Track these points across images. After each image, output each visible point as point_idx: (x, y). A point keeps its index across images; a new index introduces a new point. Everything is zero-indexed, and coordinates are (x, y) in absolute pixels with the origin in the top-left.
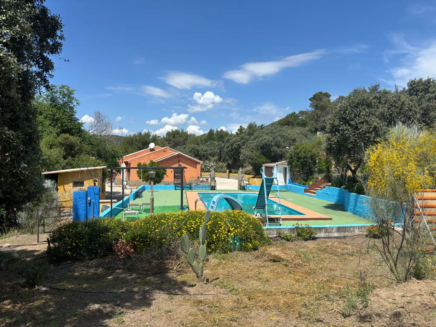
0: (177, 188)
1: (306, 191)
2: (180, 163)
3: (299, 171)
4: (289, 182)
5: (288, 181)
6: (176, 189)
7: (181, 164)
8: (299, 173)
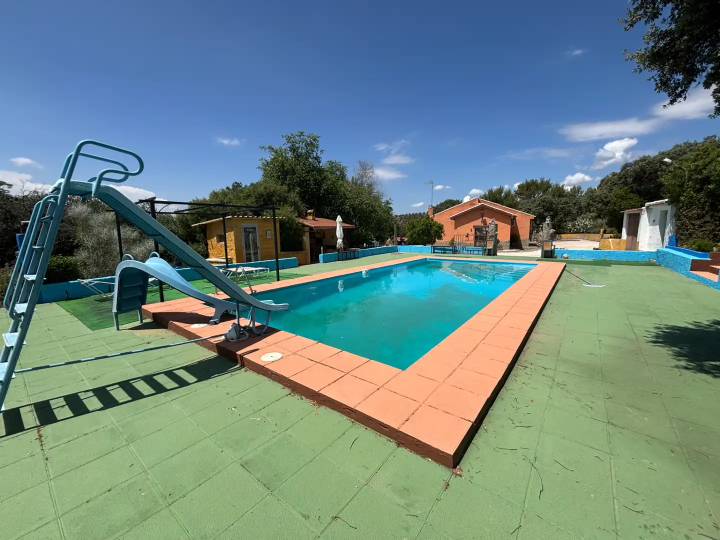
0: (436, 251)
1: (696, 266)
2: (484, 218)
3: (699, 217)
4: (669, 243)
5: (666, 244)
6: (434, 252)
7: (485, 220)
8: (698, 222)
